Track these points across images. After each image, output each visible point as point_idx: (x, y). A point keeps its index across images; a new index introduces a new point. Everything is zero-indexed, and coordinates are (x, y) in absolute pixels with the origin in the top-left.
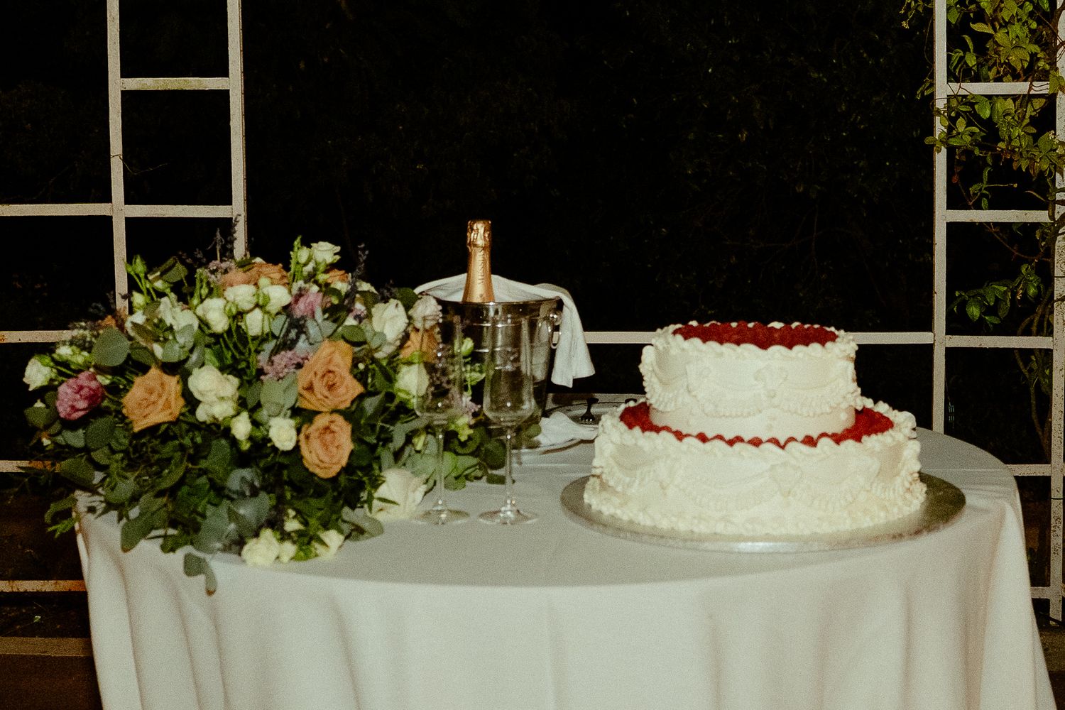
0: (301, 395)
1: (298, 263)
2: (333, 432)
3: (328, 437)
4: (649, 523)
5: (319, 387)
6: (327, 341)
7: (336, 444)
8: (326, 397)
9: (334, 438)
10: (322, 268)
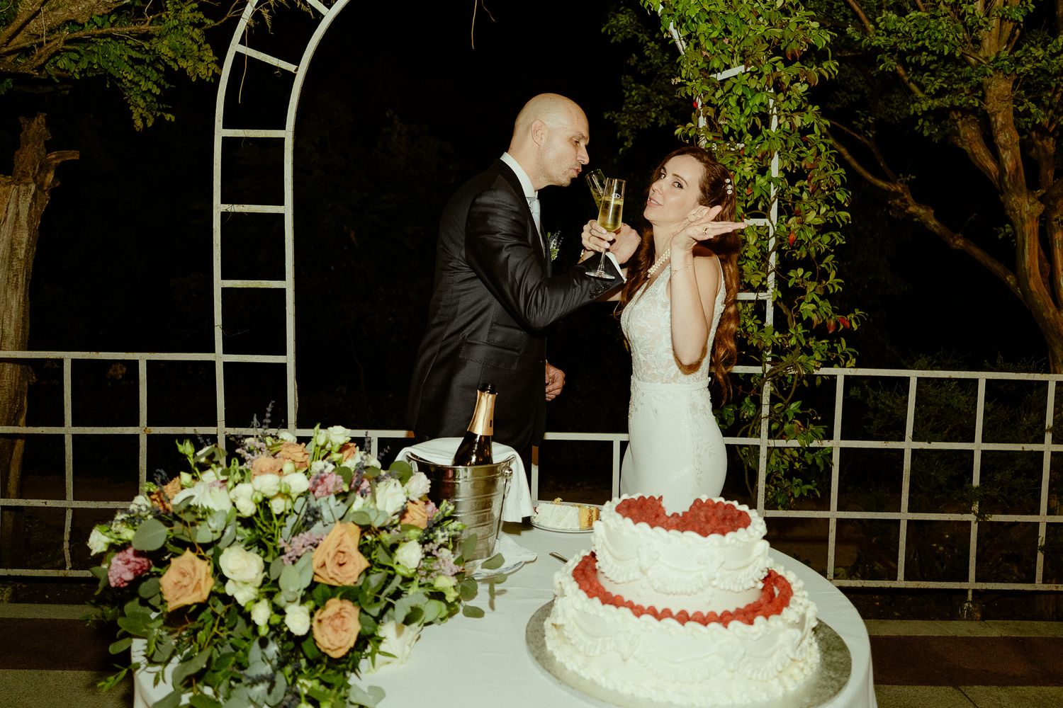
0: (315, 574)
1: (317, 446)
2: (343, 617)
3: (337, 622)
4: (611, 687)
5: (331, 567)
6: (338, 522)
7: (344, 628)
8: (337, 574)
9: (343, 623)
10: (336, 448)
